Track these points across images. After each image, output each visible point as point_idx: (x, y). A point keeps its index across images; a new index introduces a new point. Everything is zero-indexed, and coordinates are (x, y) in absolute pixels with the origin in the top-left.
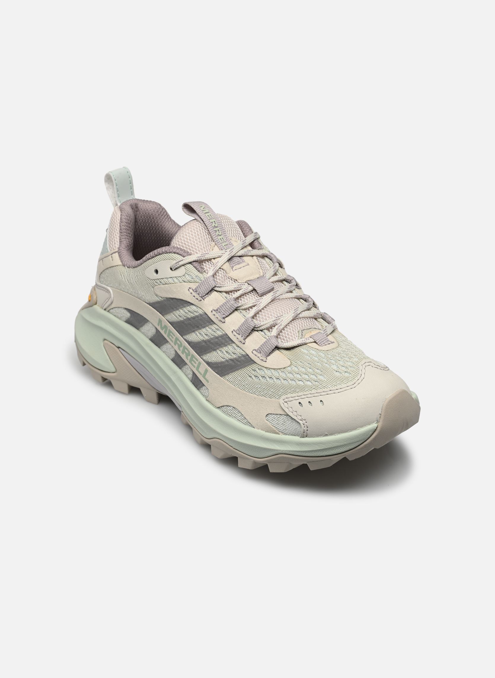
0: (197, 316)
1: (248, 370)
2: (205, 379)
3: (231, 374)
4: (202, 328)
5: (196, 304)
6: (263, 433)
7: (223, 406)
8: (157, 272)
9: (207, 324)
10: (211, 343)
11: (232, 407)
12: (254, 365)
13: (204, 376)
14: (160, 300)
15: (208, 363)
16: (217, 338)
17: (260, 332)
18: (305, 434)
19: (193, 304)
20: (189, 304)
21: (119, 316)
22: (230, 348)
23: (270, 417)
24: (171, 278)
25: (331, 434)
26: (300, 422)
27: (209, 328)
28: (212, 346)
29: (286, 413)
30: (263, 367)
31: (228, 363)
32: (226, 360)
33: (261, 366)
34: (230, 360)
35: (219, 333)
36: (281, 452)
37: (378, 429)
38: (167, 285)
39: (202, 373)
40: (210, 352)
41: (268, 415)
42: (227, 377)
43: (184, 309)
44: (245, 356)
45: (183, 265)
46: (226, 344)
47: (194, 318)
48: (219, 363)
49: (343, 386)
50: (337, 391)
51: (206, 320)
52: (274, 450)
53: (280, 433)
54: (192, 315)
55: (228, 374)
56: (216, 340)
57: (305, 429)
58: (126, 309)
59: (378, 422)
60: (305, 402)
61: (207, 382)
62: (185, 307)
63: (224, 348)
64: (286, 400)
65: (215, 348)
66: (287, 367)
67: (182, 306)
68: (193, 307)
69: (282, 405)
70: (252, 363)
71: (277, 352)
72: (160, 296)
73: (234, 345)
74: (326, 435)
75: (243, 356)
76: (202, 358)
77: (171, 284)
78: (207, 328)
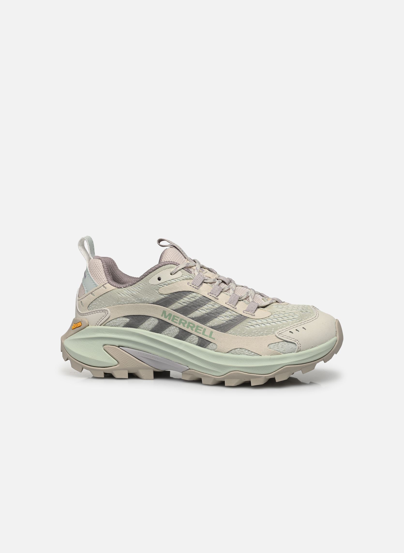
0: (198, 299)
1: (244, 323)
2: (212, 338)
3: (231, 329)
4: (203, 306)
5: (196, 292)
6: (269, 357)
7: (231, 350)
8: (159, 279)
9: (207, 302)
10: (212, 313)
11: (239, 349)
12: (247, 319)
13: (210, 337)
14: (165, 296)
15: (212, 327)
16: (216, 309)
17: (242, 301)
18: (299, 349)
19: (193, 292)
20: (190, 293)
21: (117, 324)
22: (227, 313)
23: (272, 346)
24: (173, 279)
25: (315, 346)
26: (295, 342)
27: (209, 304)
28: (213, 315)
29: (283, 340)
30: (254, 319)
31: (228, 323)
32: (226, 321)
33: (253, 319)
34: (229, 321)
35: (217, 306)
36: (285, 365)
37: (338, 340)
38: (171, 285)
39: (208, 335)
40: (212, 319)
41: (268, 345)
42: (229, 332)
43: (188, 297)
44: (239, 315)
45: (179, 270)
46: (223, 311)
47: (195, 301)
48: (221, 325)
49: (310, 318)
50: (309, 321)
51: (205, 300)
52: (281, 364)
53: (281, 353)
54: (194, 299)
55: (230, 329)
56: (215, 311)
57: (299, 346)
58: (124, 317)
59: (336, 335)
60: (293, 330)
61: (213, 340)
62: (187, 295)
63: (223, 314)
64: (280, 333)
65: (216, 316)
66: (270, 316)
67: (185, 295)
68: (194, 294)
69: (279, 336)
70: (246, 319)
71: (259, 310)
72: (164, 294)
73: (229, 311)
74: (313, 347)
75: (238, 316)
76: (206, 326)
77: (174, 283)
78: (207, 305)
